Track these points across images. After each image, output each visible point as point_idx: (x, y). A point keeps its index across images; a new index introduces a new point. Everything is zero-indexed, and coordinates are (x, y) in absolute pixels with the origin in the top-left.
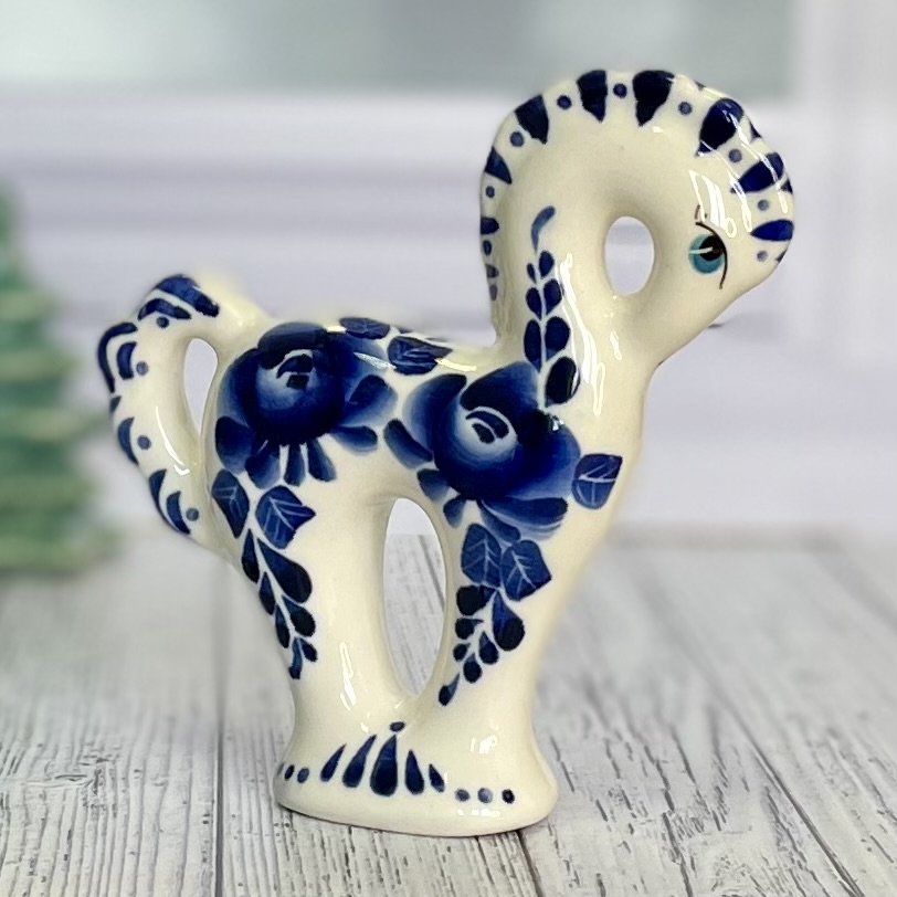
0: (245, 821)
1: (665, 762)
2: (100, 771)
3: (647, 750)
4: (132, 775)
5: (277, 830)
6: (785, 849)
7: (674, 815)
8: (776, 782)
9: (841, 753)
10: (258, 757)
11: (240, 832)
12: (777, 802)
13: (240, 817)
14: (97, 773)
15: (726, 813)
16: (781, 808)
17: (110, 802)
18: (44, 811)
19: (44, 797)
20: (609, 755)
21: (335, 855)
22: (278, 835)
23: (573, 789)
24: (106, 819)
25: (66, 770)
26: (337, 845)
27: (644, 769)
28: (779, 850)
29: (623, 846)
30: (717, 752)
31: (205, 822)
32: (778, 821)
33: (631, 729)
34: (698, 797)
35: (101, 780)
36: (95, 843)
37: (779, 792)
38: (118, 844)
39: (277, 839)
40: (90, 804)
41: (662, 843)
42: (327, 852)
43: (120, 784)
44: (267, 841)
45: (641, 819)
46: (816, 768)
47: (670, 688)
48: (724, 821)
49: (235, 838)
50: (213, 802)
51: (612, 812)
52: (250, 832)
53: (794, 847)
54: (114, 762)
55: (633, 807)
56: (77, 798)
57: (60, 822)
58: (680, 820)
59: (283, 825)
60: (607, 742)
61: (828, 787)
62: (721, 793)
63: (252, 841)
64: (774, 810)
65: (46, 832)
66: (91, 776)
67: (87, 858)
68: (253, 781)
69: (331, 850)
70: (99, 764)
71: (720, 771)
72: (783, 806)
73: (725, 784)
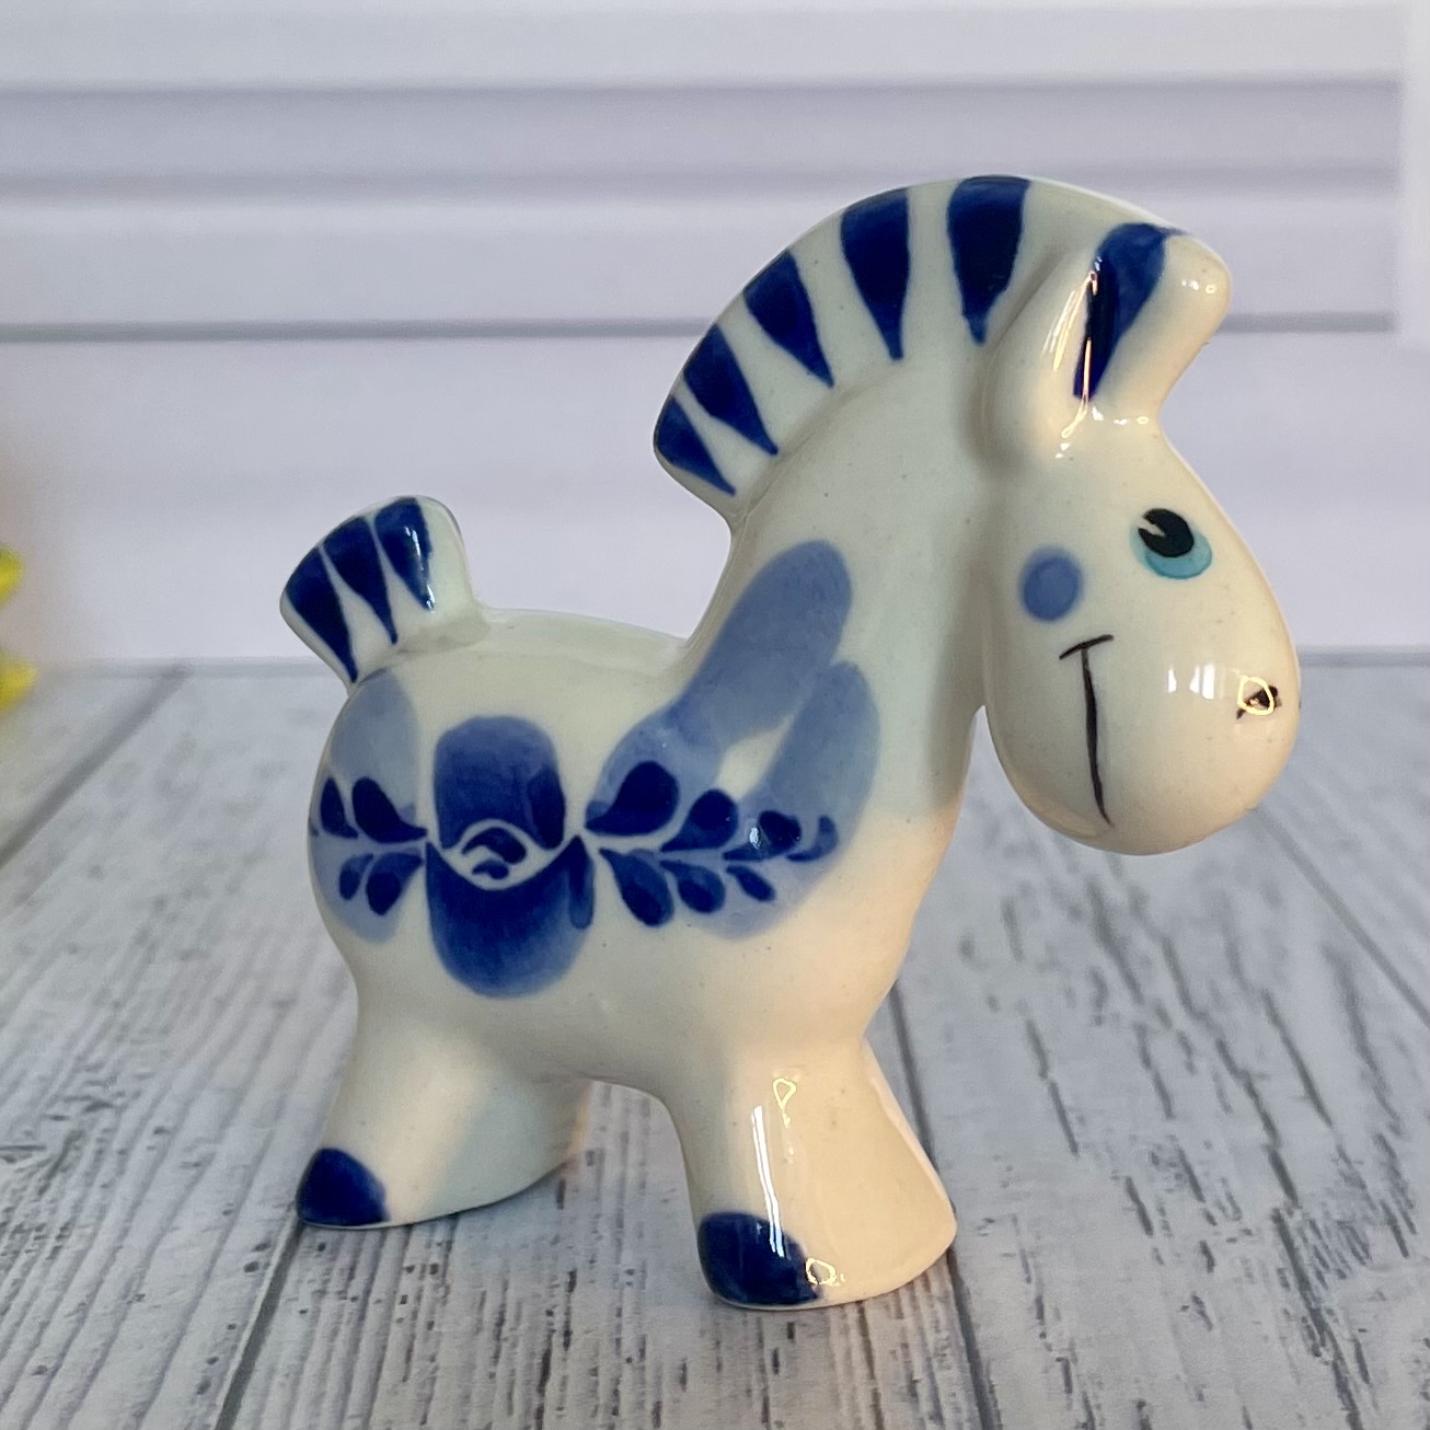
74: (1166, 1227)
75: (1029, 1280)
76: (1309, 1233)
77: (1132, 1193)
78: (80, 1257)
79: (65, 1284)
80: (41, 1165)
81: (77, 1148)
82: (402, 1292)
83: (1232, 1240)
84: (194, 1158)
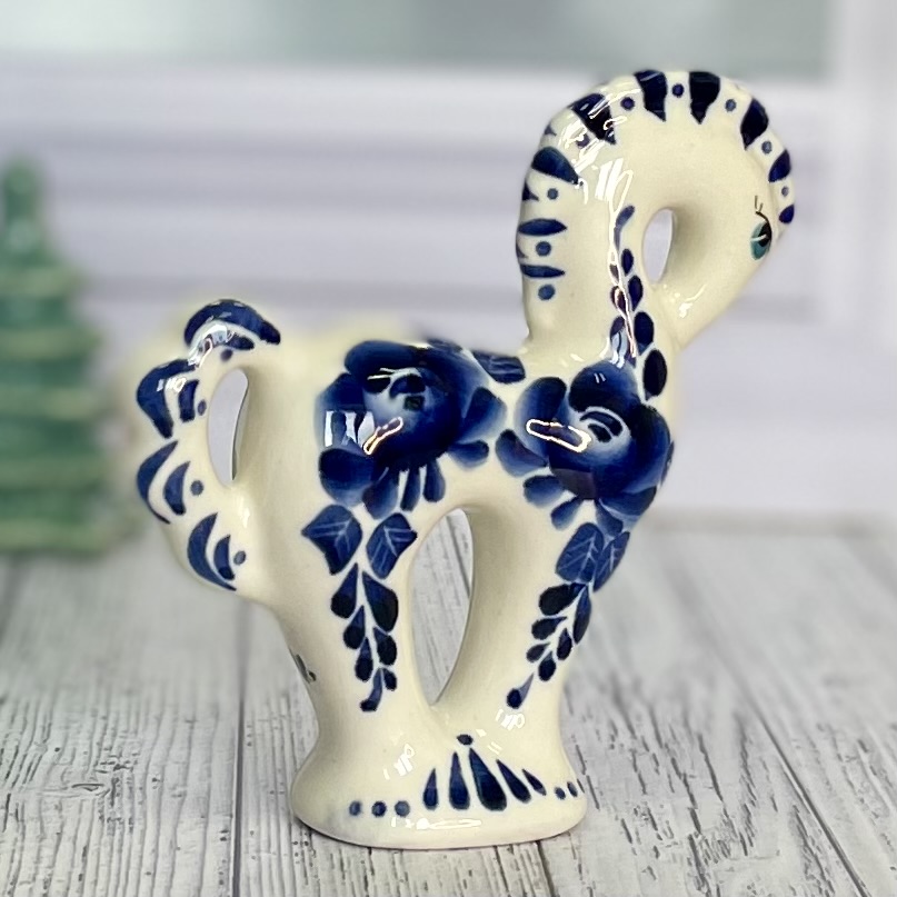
0: (264, 838)
1: (692, 777)
2: (118, 780)
3: (673, 761)
4: (150, 784)
5: (296, 849)
6: (813, 877)
7: (700, 837)
8: (806, 802)
9: (871, 768)
10: (278, 766)
11: (258, 851)
12: (805, 823)
13: (259, 833)
14: (115, 782)
15: (753, 835)
16: (810, 832)
17: (127, 815)
18: (58, 825)
19: (59, 808)
20: (636, 769)
21: (354, 879)
22: (297, 855)
23: (598, 806)
24: (122, 835)
25: (83, 777)
26: (357, 867)
27: (670, 783)
28: (807, 878)
29: (648, 871)
30: (745, 766)
31: (223, 839)
32: (806, 844)
33: (658, 738)
34: (725, 818)
35: (118, 789)
36: (110, 861)
37: (808, 812)
38: (134, 864)
39: (296, 859)
40: (106, 817)
41: (688, 869)
42: (346, 874)
43: (138, 794)
44: (285, 860)
45: (666, 841)
46: (845, 784)
47: (698, 692)
48: (752, 844)
49: (253, 858)
50: (231, 816)
51: (637, 833)
52: (269, 851)
53: (822, 875)
54: (132, 769)
55: (659, 827)
56: (93, 809)
57: (76, 837)
58: (706, 841)
59: (301, 843)
60: (634, 752)
61: (858, 807)
62: (749, 814)
63: (270, 860)
64: (802, 834)
65: (61, 847)
66: (109, 785)
67: (102, 879)
68: (272, 792)
69: (350, 873)
70: (117, 771)
71: (748, 786)
72: (812, 829)
73: (753, 803)
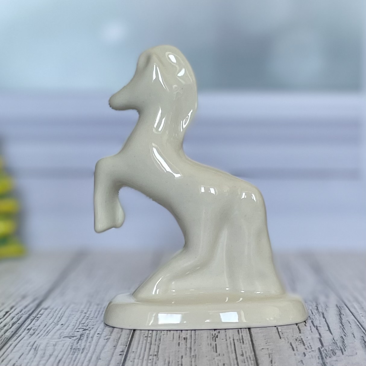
74: (297, 350)
75: (270, 358)
76: (325, 351)
77: (291, 345)
78: (87, 353)
79: (85, 357)
80: (76, 339)
81: (83, 336)
82: (150, 358)
83: (310, 352)
84: (106, 338)
